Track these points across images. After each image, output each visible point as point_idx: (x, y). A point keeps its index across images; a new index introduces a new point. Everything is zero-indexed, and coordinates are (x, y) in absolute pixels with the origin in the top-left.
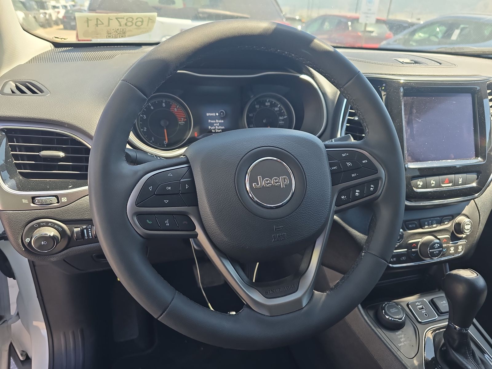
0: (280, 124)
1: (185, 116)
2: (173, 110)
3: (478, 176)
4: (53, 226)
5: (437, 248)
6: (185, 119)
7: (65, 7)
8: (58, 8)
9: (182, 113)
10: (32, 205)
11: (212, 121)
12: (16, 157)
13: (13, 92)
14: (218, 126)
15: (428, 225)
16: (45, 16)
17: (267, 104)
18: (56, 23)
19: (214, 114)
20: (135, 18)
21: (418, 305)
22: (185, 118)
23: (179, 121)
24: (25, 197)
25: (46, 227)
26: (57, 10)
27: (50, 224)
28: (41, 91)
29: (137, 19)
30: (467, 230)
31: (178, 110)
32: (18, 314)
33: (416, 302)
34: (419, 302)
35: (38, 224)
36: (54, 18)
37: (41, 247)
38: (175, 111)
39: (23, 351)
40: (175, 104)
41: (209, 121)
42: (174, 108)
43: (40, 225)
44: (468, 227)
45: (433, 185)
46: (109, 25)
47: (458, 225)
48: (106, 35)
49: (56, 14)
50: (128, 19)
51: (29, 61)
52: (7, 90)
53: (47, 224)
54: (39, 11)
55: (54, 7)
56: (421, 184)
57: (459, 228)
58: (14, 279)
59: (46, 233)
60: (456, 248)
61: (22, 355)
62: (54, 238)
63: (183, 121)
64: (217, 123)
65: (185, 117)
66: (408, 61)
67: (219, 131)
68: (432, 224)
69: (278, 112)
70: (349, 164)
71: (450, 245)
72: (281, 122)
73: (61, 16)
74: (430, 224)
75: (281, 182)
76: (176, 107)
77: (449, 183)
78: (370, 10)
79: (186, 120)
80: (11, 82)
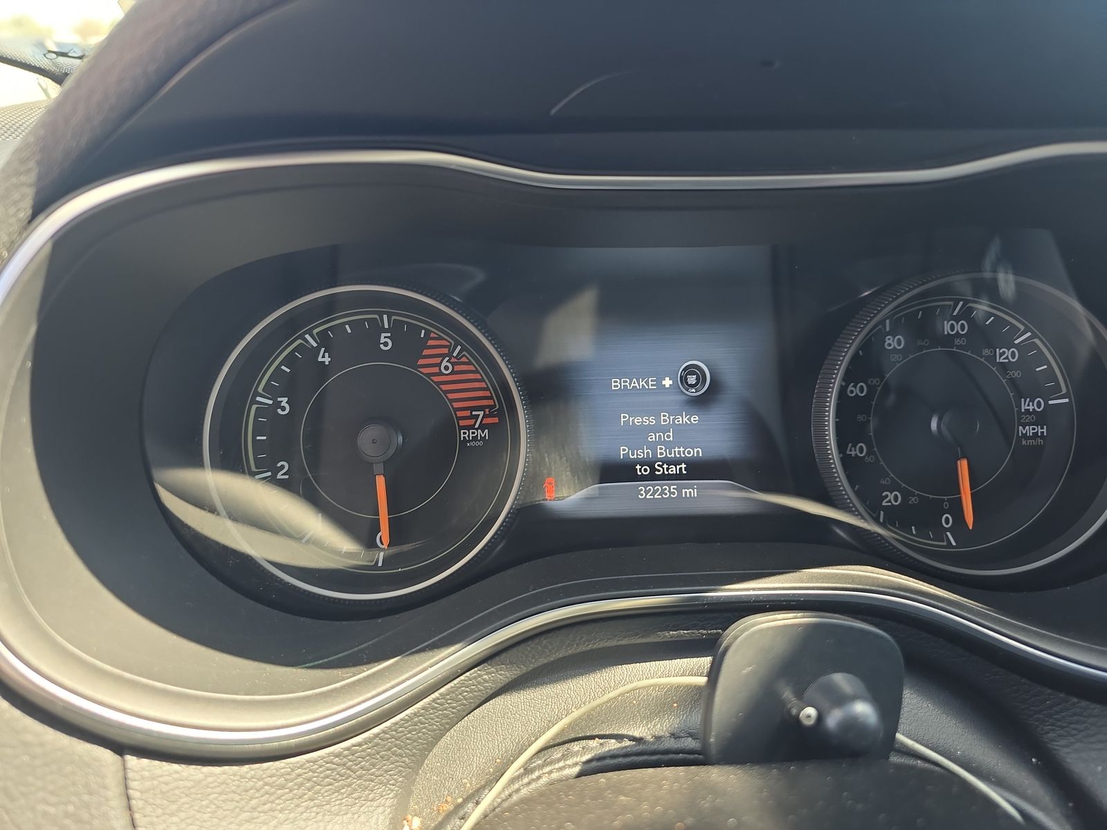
0: (1024, 436)
1: (491, 402)
2: (436, 370)
6: (491, 415)
9: (477, 385)
11: (638, 421)
14: (669, 446)
17: (952, 328)
19: (651, 384)
22: (490, 411)
23: (461, 428)
31: (457, 368)
38: (441, 374)
40: (441, 338)
41: (624, 417)
42: (438, 360)
63: (482, 427)
64: (665, 430)
65: (490, 407)
67: (673, 470)
69: (1015, 374)
72: (1029, 430)
76: (450, 355)
79: (496, 420)
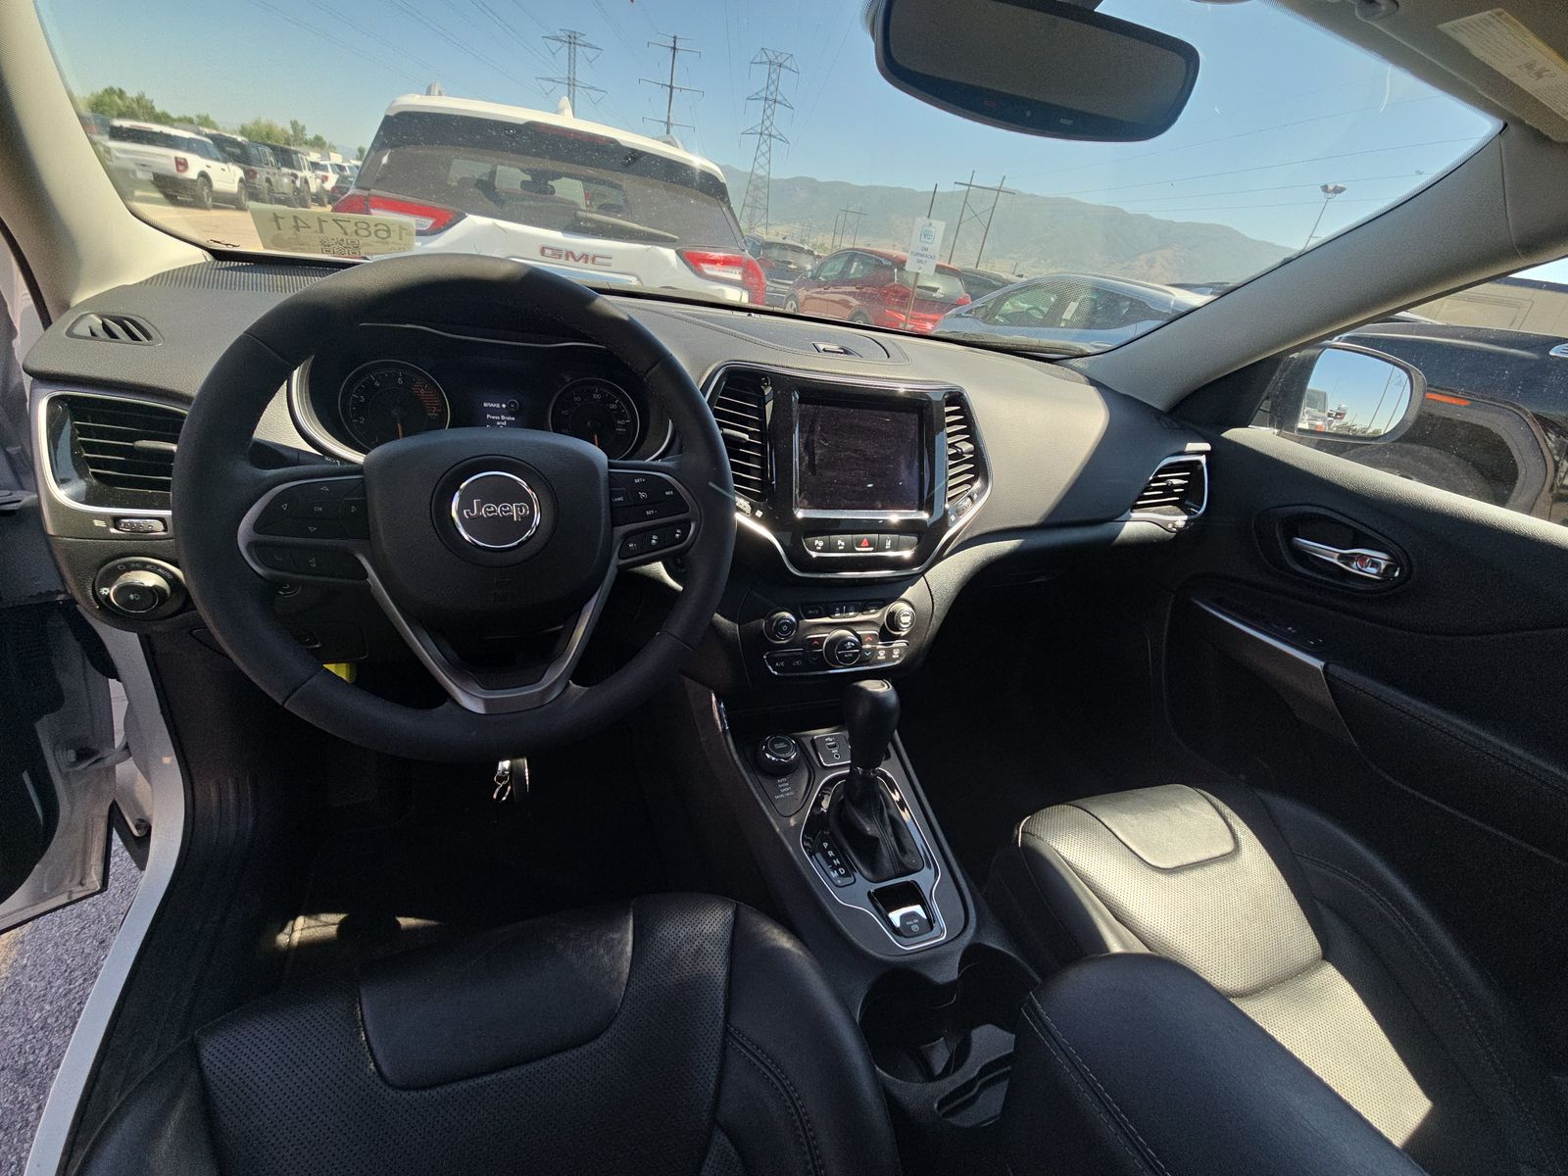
1: (439, 405)
2: (417, 392)
3: (919, 540)
4: (155, 569)
5: (850, 649)
7: (341, 168)
8: (324, 168)
9: (432, 398)
10: (113, 530)
11: (494, 417)
12: (90, 447)
13: (93, 334)
15: (841, 612)
16: (293, 182)
17: (596, 396)
18: (318, 199)
19: (498, 406)
20: (372, 225)
21: (829, 742)
22: (438, 407)
23: (428, 412)
24: (99, 516)
25: (142, 572)
26: (320, 173)
27: (148, 567)
28: (148, 337)
29: (376, 225)
30: (905, 624)
31: (427, 392)
32: (126, 747)
33: (827, 737)
34: (830, 737)
35: (125, 564)
36: (314, 187)
37: (130, 604)
38: (419, 394)
39: (142, 821)
40: (420, 382)
41: (488, 416)
42: (419, 389)
43: (129, 568)
44: (906, 620)
45: (840, 548)
46: (322, 231)
47: (892, 615)
48: (320, 247)
49: (319, 181)
50: (359, 225)
51: (147, 281)
52: (82, 329)
53: (144, 567)
54: (279, 168)
55: (315, 166)
56: (821, 544)
57: (893, 620)
58: (119, 680)
59: (143, 581)
60: (889, 652)
61: (137, 827)
62: (154, 591)
63: (436, 412)
64: (503, 421)
66: (835, 348)
68: (847, 611)
69: (615, 412)
70: (642, 495)
71: (878, 647)
72: (620, 430)
73: (329, 185)
74: (844, 611)
75: (515, 511)
76: (422, 389)
77: (869, 546)
78: (926, 250)
79: (441, 410)
80: (93, 316)
